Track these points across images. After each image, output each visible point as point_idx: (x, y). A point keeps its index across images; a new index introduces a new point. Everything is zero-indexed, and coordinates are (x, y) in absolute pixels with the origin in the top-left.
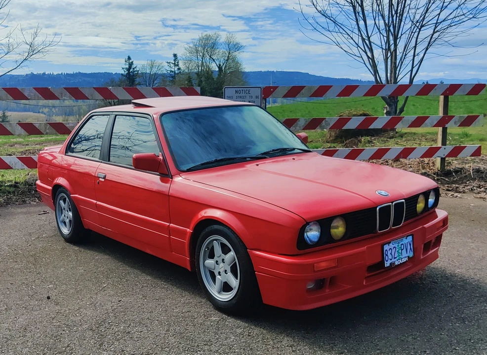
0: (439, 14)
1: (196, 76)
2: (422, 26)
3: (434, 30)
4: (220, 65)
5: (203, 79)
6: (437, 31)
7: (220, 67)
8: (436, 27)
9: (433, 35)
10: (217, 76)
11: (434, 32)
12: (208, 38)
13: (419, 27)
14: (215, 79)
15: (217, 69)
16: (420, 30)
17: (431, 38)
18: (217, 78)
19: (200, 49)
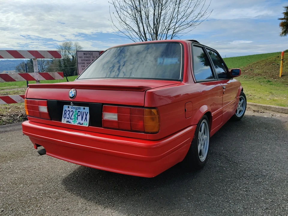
0: (175, 25)
1: (63, 60)
2: (169, 30)
3: (173, 32)
4: (73, 55)
5: (66, 61)
6: (175, 33)
7: (73, 57)
8: (174, 31)
9: (173, 34)
10: (72, 60)
11: (173, 33)
12: (67, 43)
13: (168, 30)
14: (71, 62)
15: (72, 57)
16: (168, 31)
17: (172, 36)
18: (72, 61)
19: (63, 48)
